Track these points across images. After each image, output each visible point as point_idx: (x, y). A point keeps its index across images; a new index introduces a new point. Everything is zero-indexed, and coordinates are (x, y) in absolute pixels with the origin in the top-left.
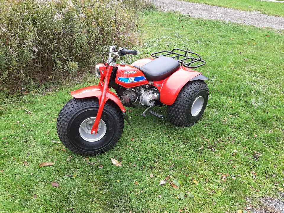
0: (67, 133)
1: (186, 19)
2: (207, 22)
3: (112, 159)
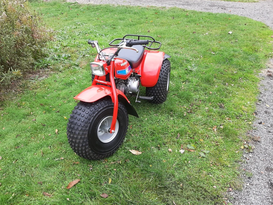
0: (89, 142)
1: (76, 6)
2: (98, 7)
3: (130, 151)
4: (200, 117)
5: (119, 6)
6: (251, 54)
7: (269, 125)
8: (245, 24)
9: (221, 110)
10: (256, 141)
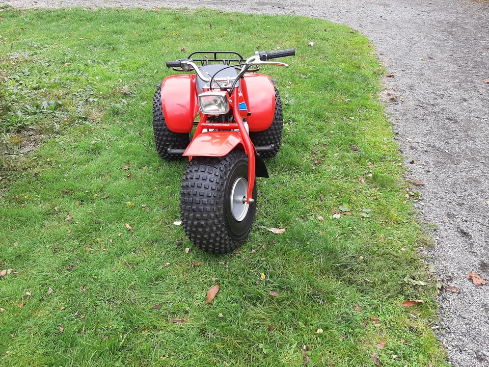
2: (59, 13)
3: (269, 230)
4: (333, 168)
5: (101, 10)
6: (355, 73)
7: (424, 163)
8: (325, 30)
9: (357, 155)
10: (419, 185)
